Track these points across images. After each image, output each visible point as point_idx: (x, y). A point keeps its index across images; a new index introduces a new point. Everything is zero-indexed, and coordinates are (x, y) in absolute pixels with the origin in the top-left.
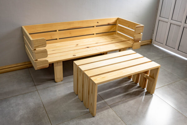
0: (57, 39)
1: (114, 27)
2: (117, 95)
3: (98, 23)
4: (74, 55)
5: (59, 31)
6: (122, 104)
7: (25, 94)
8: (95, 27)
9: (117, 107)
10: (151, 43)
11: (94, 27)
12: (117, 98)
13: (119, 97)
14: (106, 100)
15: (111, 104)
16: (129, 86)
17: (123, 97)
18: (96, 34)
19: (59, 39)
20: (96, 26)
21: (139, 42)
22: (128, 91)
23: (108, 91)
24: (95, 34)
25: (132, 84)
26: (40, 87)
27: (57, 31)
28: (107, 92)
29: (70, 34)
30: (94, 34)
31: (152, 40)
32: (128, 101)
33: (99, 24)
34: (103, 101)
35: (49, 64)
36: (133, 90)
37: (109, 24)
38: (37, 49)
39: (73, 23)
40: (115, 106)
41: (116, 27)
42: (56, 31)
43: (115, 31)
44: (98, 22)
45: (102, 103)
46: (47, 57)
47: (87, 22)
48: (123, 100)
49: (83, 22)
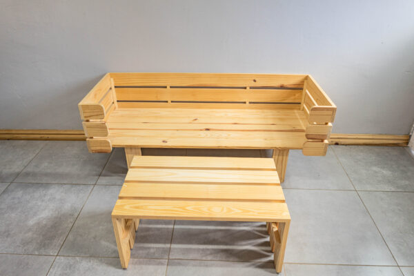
0: (167, 102)
1: (297, 95)
2: (205, 243)
3: (255, 81)
4: (164, 141)
5: (171, 87)
6: (194, 266)
7: (76, 184)
8: (248, 88)
9: (179, 268)
10: (407, 143)
11: (245, 88)
12: (199, 250)
13: (203, 250)
14: (174, 246)
15: (174, 258)
16: (248, 232)
17: (211, 254)
18: (250, 103)
19: (172, 102)
20: (251, 88)
21: (322, 141)
22: (233, 245)
23: (196, 229)
24: (247, 103)
25: (257, 231)
26: (103, 180)
27: (168, 87)
28: (192, 229)
29: (194, 95)
30: (245, 103)
31: (410, 136)
32: (212, 266)
33: (258, 84)
34: (168, 246)
35: (114, 148)
37: (282, 87)
38: (91, 120)
40: (179, 264)
41: (302, 94)
42: (166, 87)
43: (300, 103)
44: (256, 79)
45: (163, 248)
46: (106, 135)
47: (229, 76)
48: (204, 258)
49: (220, 76)
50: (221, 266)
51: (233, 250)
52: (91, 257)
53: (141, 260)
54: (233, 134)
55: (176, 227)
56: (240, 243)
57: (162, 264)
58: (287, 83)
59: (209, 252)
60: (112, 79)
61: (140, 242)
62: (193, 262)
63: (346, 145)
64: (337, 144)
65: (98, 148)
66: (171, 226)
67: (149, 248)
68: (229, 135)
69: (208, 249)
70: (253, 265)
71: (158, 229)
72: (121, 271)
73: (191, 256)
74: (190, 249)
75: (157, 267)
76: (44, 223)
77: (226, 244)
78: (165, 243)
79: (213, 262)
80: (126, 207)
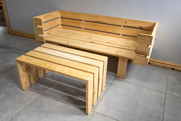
0: (82, 28)
2: (64, 92)
3: (126, 22)
4: (67, 43)
5: (85, 21)
6: (52, 98)
8: (122, 26)
11: (120, 26)
12: (58, 93)
13: (60, 94)
14: (50, 88)
15: (46, 93)
18: (123, 35)
19: (85, 29)
20: (124, 26)
21: (146, 57)
23: (64, 85)
24: (121, 35)
27: (83, 21)
28: (63, 85)
29: (95, 26)
32: (59, 101)
33: (128, 24)
34: (47, 87)
36: (82, 98)
37: (141, 28)
38: (38, 26)
39: (97, 16)
40: (46, 96)
42: (82, 21)
44: (127, 22)
45: (45, 88)
46: (42, 34)
47: (113, 18)
48: (58, 97)
49: (108, 18)
50: (63, 102)
51: (74, 98)
52: (15, 82)
53: (32, 89)
54: (102, 46)
55: (57, 82)
56: (79, 96)
57: (39, 93)
58: (143, 26)
59: (62, 95)
60: (60, 13)
61: (37, 83)
62: (52, 97)
63: (179, 71)
64: (173, 69)
65: (40, 40)
66: (55, 81)
67: (39, 86)
68: (100, 46)
69: (63, 94)
70: (78, 107)
71: (49, 80)
72: (21, 90)
73: (53, 94)
74: (55, 92)
75: (36, 93)
76: (9, 66)
77: (73, 95)
78: (47, 86)
79: (61, 100)
80: (24, 58)
